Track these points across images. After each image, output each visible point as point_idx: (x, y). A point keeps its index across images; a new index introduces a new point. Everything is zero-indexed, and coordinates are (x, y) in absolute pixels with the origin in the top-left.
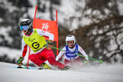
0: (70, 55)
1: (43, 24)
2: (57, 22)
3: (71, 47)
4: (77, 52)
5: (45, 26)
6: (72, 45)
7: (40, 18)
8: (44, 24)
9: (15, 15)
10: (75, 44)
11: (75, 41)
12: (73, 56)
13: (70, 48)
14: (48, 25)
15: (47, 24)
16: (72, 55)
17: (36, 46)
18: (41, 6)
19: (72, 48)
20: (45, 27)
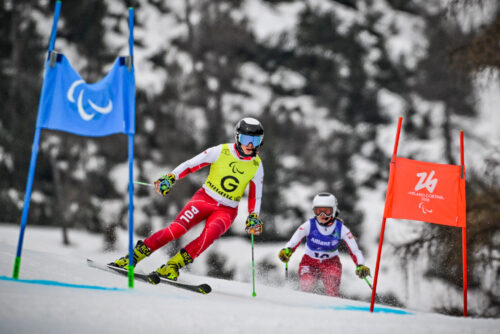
1: (419, 175)
2: (462, 168)
3: (324, 222)
4: (336, 239)
5: (424, 182)
6: (326, 219)
7: (411, 158)
8: (423, 175)
9: (336, 145)
11: (335, 209)
14: (433, 178)
15: (433, 173)
16: (322, 243)
17: (230, 185)
18: (417, 121)
19: (326, 225)
20: (427, 185)
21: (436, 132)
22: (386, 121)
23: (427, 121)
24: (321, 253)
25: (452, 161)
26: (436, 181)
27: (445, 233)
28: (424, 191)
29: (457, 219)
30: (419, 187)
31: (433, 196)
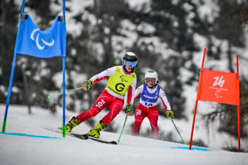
0: (146, 96)
1: (215, 78)
2: (237, 75)
3: (151, 86)
6: (152, 84)
7: (211, 69)
8: (217, 78)
9: (171, 63)
10: (156, 83)
11: (157, 79)
12: (151, 101)
13: (149, 87)
14: (222, 80)
15: (222, 77)
16: (149, 98)
17: (120, 88)
18: (214, 50)
19: (152, 88)
20: (219, 83)
21: (224, 56)
22: (197, 50)
23: (219, 50)
24: (148, 103)
25: (232, 71)
26: (224, 81)
27: (229, 108)
28: (218, 86)
29: (235, 101)
30: (215, 84)
31: (222, 89)
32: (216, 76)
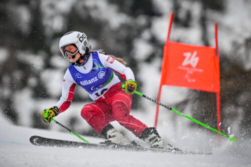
1: (185, 54)
2: (216, 50)
8: (188, 55)
14: (196, 56)
15: (195, 53)
18: (182, 15)
20: (191, 62)
21: (195, 23)
23: (189, 16)
24: (99, 91)
25: (207, 44)
26: (198, 58)
28: (189, 66)
29: (213, 86)
30: (185, 63)
31: (196, 70)
32: (186, 51)
